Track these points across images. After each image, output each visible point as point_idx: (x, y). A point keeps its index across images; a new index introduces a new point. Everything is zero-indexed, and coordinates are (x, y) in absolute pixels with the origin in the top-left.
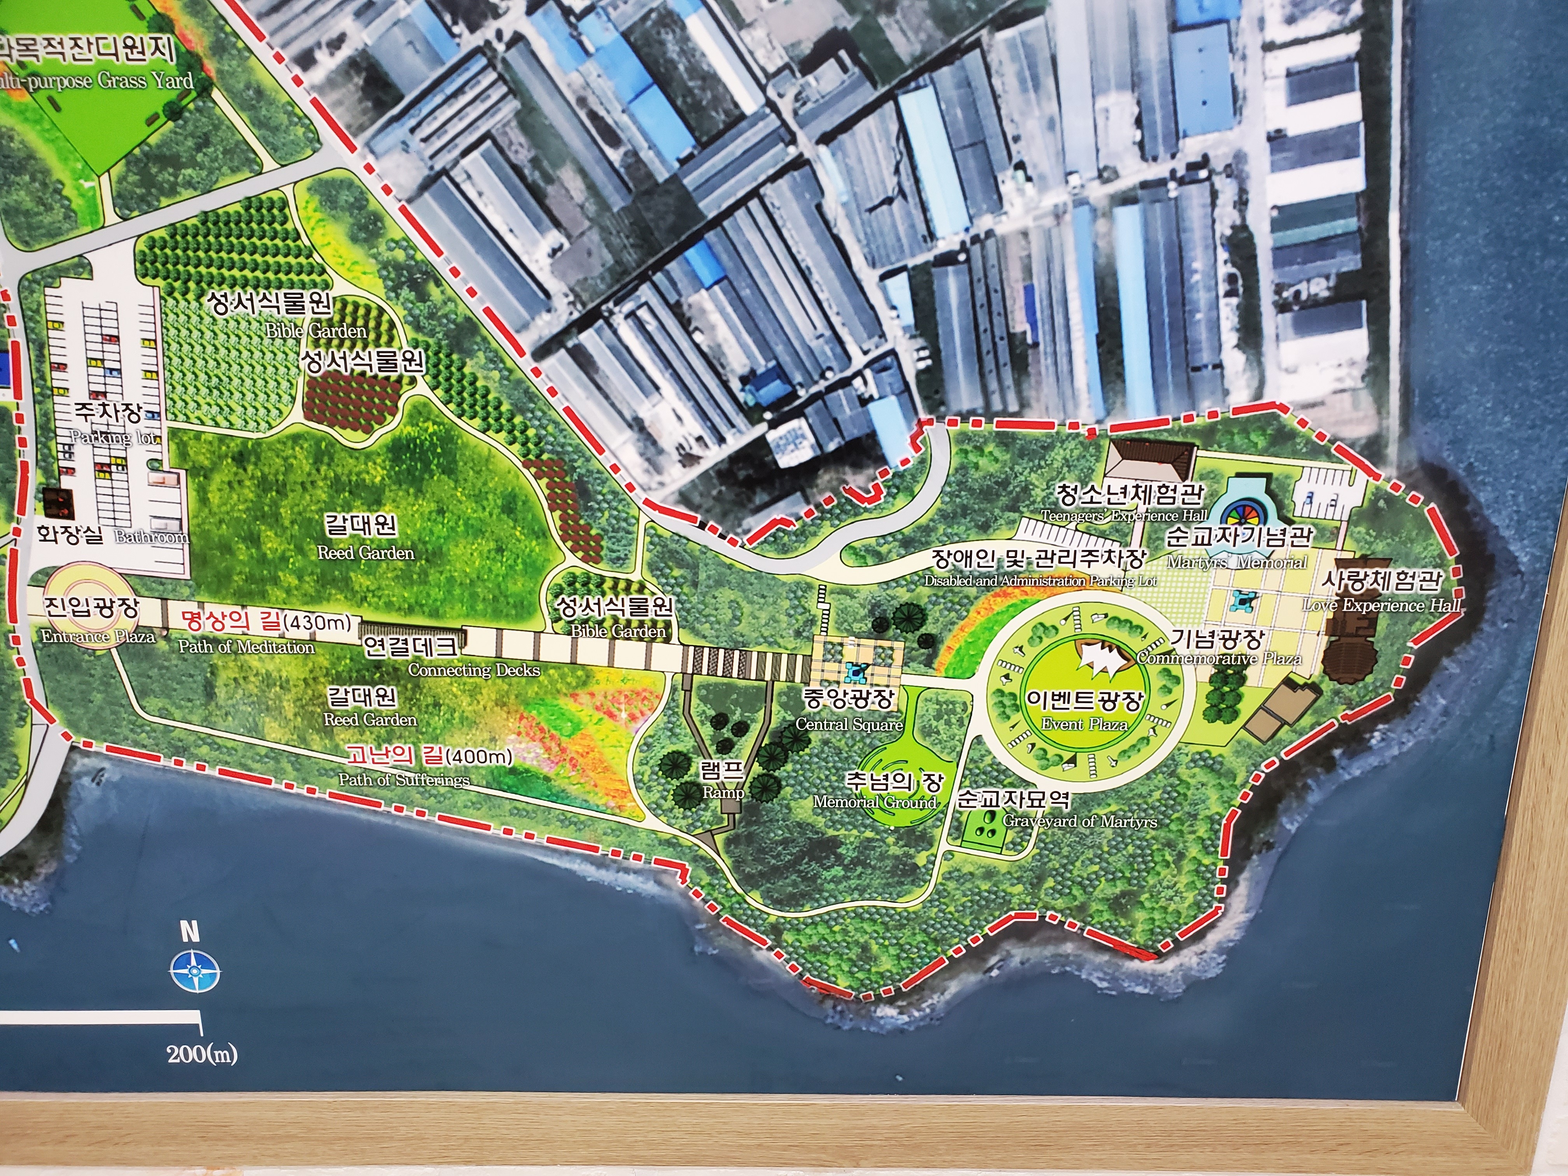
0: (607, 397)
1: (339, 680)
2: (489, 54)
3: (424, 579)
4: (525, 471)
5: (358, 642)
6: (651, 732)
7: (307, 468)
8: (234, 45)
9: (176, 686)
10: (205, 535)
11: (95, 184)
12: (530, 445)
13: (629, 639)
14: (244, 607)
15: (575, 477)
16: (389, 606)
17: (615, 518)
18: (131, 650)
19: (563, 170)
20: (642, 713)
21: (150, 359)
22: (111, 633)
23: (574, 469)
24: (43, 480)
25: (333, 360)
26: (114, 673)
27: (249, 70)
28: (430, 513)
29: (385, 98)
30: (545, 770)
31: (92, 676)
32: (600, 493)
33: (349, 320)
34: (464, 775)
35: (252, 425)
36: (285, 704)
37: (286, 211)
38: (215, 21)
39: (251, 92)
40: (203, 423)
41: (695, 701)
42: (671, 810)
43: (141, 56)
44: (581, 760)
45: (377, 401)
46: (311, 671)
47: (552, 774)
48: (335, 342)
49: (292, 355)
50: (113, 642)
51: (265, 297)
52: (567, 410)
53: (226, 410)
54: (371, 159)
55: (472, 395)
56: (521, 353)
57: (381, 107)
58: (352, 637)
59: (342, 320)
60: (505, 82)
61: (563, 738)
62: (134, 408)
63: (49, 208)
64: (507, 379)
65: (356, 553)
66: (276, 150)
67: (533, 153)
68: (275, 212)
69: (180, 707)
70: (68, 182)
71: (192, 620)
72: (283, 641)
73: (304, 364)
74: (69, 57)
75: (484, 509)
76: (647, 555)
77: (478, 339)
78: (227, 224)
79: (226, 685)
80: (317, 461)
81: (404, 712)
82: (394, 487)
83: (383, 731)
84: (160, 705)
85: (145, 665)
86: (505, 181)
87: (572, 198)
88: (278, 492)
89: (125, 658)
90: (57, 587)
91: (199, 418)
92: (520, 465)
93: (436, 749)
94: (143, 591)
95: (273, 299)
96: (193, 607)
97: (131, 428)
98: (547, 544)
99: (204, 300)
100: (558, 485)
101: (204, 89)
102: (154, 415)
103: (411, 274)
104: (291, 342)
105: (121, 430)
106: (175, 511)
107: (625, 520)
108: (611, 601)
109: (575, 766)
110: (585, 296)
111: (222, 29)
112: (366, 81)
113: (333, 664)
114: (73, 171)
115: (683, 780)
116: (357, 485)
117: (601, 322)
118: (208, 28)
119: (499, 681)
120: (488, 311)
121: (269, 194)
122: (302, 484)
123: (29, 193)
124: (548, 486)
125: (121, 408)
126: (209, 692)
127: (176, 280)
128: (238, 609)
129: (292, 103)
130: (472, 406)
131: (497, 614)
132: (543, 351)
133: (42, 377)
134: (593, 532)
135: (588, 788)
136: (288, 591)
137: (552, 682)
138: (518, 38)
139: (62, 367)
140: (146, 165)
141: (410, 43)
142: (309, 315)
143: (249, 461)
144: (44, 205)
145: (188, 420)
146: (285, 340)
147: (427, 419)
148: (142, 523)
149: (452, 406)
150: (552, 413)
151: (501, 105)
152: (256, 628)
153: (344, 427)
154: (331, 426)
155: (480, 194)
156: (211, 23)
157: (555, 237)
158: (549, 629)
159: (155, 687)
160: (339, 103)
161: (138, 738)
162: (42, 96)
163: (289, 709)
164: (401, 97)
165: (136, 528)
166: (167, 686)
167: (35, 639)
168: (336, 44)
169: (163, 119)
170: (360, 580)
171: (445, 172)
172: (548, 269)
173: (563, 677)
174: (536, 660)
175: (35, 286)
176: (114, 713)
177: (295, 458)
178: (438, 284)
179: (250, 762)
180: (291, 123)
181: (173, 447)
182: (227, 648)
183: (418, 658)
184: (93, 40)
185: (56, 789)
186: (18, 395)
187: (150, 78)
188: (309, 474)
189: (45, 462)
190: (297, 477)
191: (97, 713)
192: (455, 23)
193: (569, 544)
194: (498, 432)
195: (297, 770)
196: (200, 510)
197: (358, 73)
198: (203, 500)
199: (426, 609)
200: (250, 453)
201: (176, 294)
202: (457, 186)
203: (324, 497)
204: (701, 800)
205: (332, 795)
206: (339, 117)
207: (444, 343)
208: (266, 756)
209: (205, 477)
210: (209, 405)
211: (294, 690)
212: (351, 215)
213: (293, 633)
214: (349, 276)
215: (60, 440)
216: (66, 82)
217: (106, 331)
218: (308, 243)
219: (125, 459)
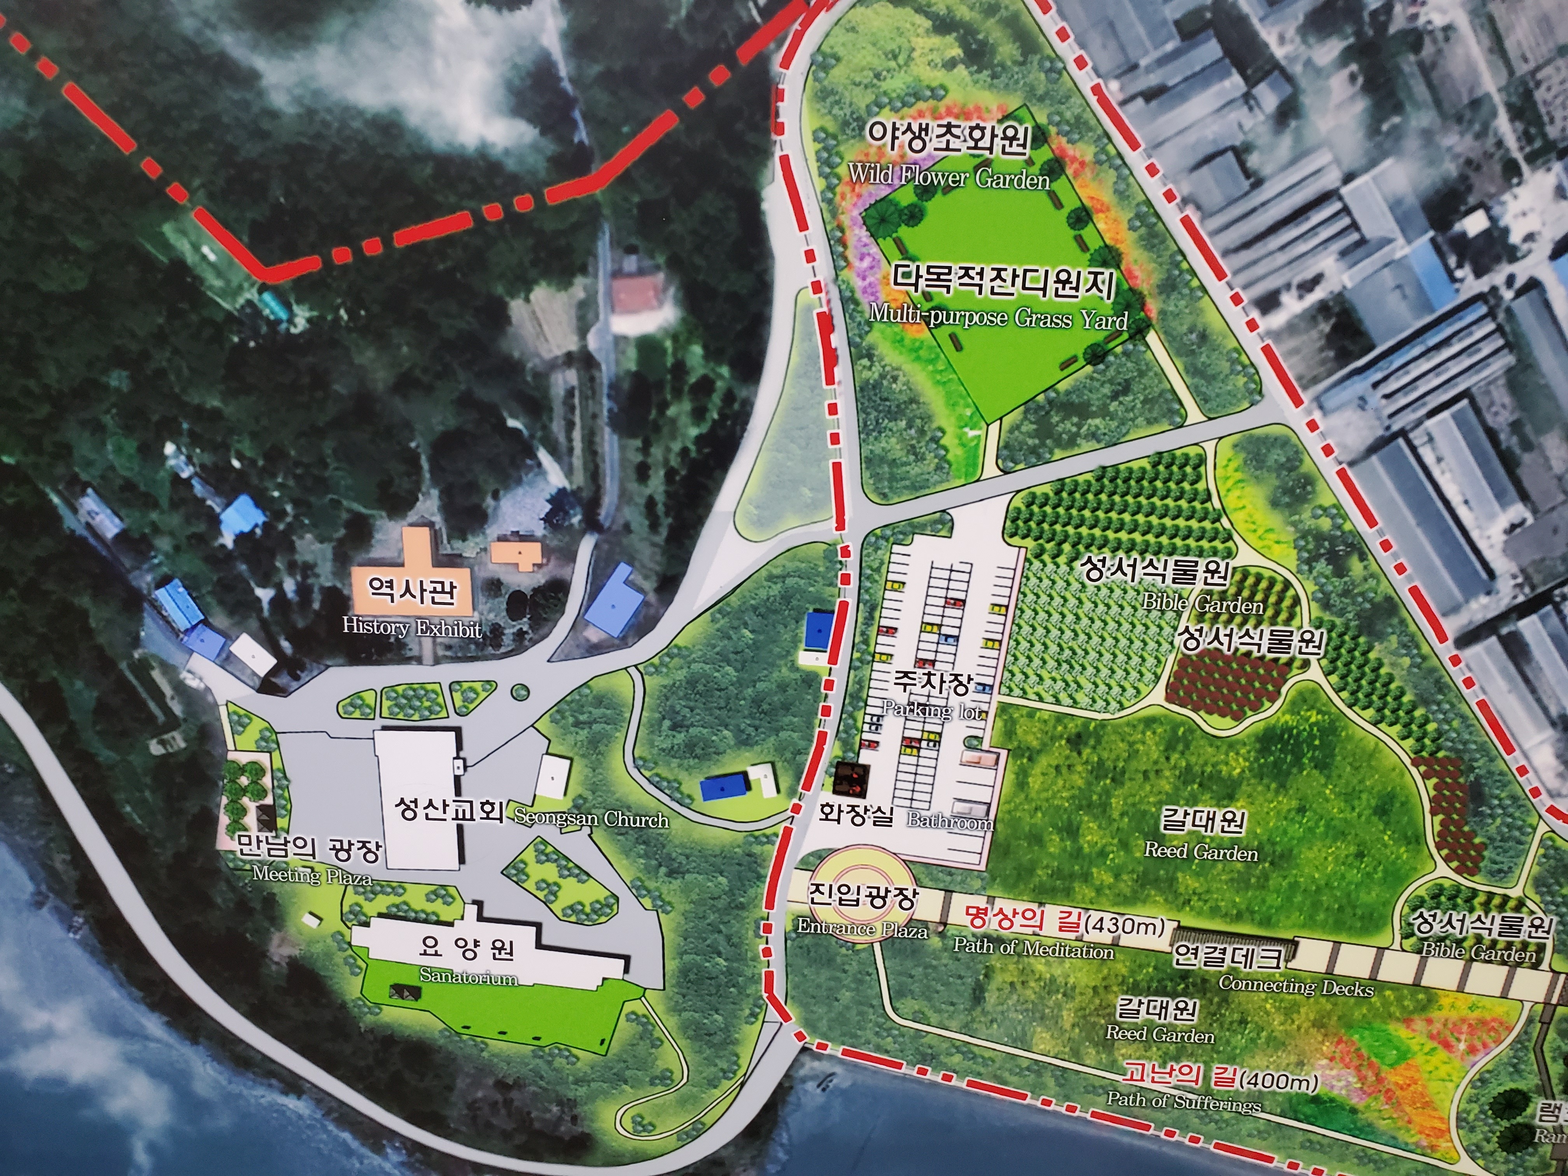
0: (1533, 691)
1: (1135, 989)
2: (1492, 301)
3: (1262, 886)
4: (1413, 770)
5: (1169, 949)
6: (1489, 1067)
7: (1155, 756)
8: (1187, 284)
9: (939, 987)
10: (1014, 823)
11: (982, 433)
12: (1427, 741)
13: (1490, 962)
14: (1041, 904)
15: (1472, 778)
16: (1215, 912)
17: (1508, 826)
18: (897, 945)
19: (1548, 436)
20: (1485, 1045)
21: (996, 626)
22: (878, 925)
23: (1472, 769)
24: (840, 754)
25: (1217, 637)
26: (871, 970)
27: (1199, 312)
28: (1289, 811)
29: (1351, 347)
30: (1354, 1101)
31: (845, 971)
32: (1497, 797)
33: (1246, 593)
34: (1257, 1100)
35: (1100, 704)
36: (1065, 1013)
37: (1202, 469)
38: (1172, 256)
39: (1194, 336)
40: (1041, 700)
41: (1552, 1035)
42: (1492, 1153)
43: (1073, 293)
44: (1399, 1093)
45: (1257, 684)
46: (1104, 979)
47: (1360, 1106)
48: (1224, 617)
49: (1167, 630)
50: (878, 936)
51: (1151, 563)
52: (1482, 704)
53: (1072, 687)
54: (1317, 416)
55: (1372, 683)
56: (1442, 638)
57: (1344, 357)
58: (1162, 944)
59: (1239, 593)
60: (1503, 334)
61: (1384, 1068)
62: (964, 680)
63: (920, 458)
64: (1418, 666)
65: (1190, 852)
66: (1206, 401)
67: (1515, 417)
68: (1188, 469)
69: (939, 1011)
70: (950, 430)
71: (976, 916)
72: (1080, 944)
73: (1178, 641)
74: (986, 289)
75: (1353, 809)
76: (1536, 869)
77: (1395, 621)
78: (1126, 481)
79: (999, 990)
80: (1170, 747)
81: (1202, 1029)
82: (1252, 781)
83: (1172, 1048)
84: (917, 1007)
85: (909, 963)
86: (1473, 446)
87: (1550, 468)
88: (1113, 780)
89: (887, 954)
90: (826, 874)
91: (1038, 694)
92: (1408, 762)
93: (1231, 1070)
94: (926, 881)
95: (1161, 566)
96: (981, 901)
97: (954, 700)
98: (1419, 852)
99: (1077, 564)
100: (1448, 787)
101: (1139, 332)
102: (984, 688)
103: (1333, 545)
104: (1170, 615)
105: (943, 703)
106: (984, 795)
107: (1520, 829)
108: (1479, 919)
109: (1390, 1098)
110: (1537, 579)
111: (1177, 265)
112: (1334, 328)
113: (1132, 972)
114: (960, 417)
115: (1514, 1122)
116: (1211, 776)
117: (1549, 608)
118: (1161, 265)
119: (1323, 1000)
120: (1415, 592)
121: (1185, 450)
122: (1145, 773)
123: (902, 440)
124: (1436, 787)
125: (947, 678)
126: (978, 995)
127: (1048, 542)
128: (1034, 906)
129: (1240, 350)
130: (1368, 695)
131: (1339, 925)
132: (1467, 639)
133: (866, 642)
134: (1477, 841)
135: (1400, 1123)
136: (1099, 891)
137: (1386, 1003)
138: (1533, 284)
139: (891, 631)
140: (1047, 413)
141: (1399, 287)
142: (1199, 585)
143: (1086, 744)
144: (915, 454)
145: (1024, 695)
146: (1163, 612)
147: (1312, 708)
148: (943, 805)
149: (1345, 694)
150: (1464, 708)
151: (1491, 360)
152: (1051, 928)
153: (1210, 713)
154: (1195, 710)
155: (1439, 460)
156: (1166, 258)
157: (1518, 511)
158: (1396, 946)
159: (916, 988)
160: (1295, 351)
161: (882, 1042)
162: (943, 334)
163: (1068, 1017)
164: (1372, 347)
165: (934, 810)
166: (928, 987)
167: (790, 927)
168: (1307, 286)
169: (1081, 362)
170: (1187, 882)
171: (1403, 433)
172: (1499, 546)
173: (1399, 999)
174: (1373, 978)
175: (882, 542)
176: (860, 1013)
177: (1144, 743)
178: (1363, 557)
179: (1006, 1075)
180: (1232, 371)
181: (1000, 724)
182: (1011, 949)
183: (1234, 969)
184: (1020, 272)
185: (775, 1093)
186: (833, 660)
187: (1078, 318)
188: (1156, 762)
189: (845, 734)
190: (1143, 764)
191: (840, 1013)
192: (1460, 266)
193: (1445, 852)
194: (1391, 724)
195: (1061, 1086)
196: (1015, 795)
197: (1327, 318)
198: (1021, 784)
199: (1257, 917)
200: (1090, 735)
201: (1046, 557)
202: (1414, 449)
203: (1168, 788)
204: (1531, 1143)
205: (1094, 1114)
206: (1290, 367)
207: (1353, 624)
208: (1028, 1069)
209: (1030, 759)
210: (1054, 680)
211: (1078, 999)
212: (1278, 476)
213: (1094, 936)
214: (1258, 544)
215: (869, 710)
216: (976, 318)
217: (951, 594)
218: (1218, 505)
219: (940, 734)
